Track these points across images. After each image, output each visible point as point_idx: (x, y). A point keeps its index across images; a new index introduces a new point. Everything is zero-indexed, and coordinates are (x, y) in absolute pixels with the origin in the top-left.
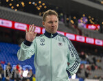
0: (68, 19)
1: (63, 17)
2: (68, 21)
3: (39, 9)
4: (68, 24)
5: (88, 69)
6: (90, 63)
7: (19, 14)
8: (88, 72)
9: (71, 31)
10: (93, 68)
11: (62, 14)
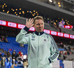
0: (52, 22)
1: (49, 20)
2: (52, 23)
3: (33, 15)
4: (52, 25)
5: (65, 54)
6: (66, 50)
7: (21, 19)
8: (65, 56)
9: (54, 29)
10: (68, 54)
11: (48, 19)
